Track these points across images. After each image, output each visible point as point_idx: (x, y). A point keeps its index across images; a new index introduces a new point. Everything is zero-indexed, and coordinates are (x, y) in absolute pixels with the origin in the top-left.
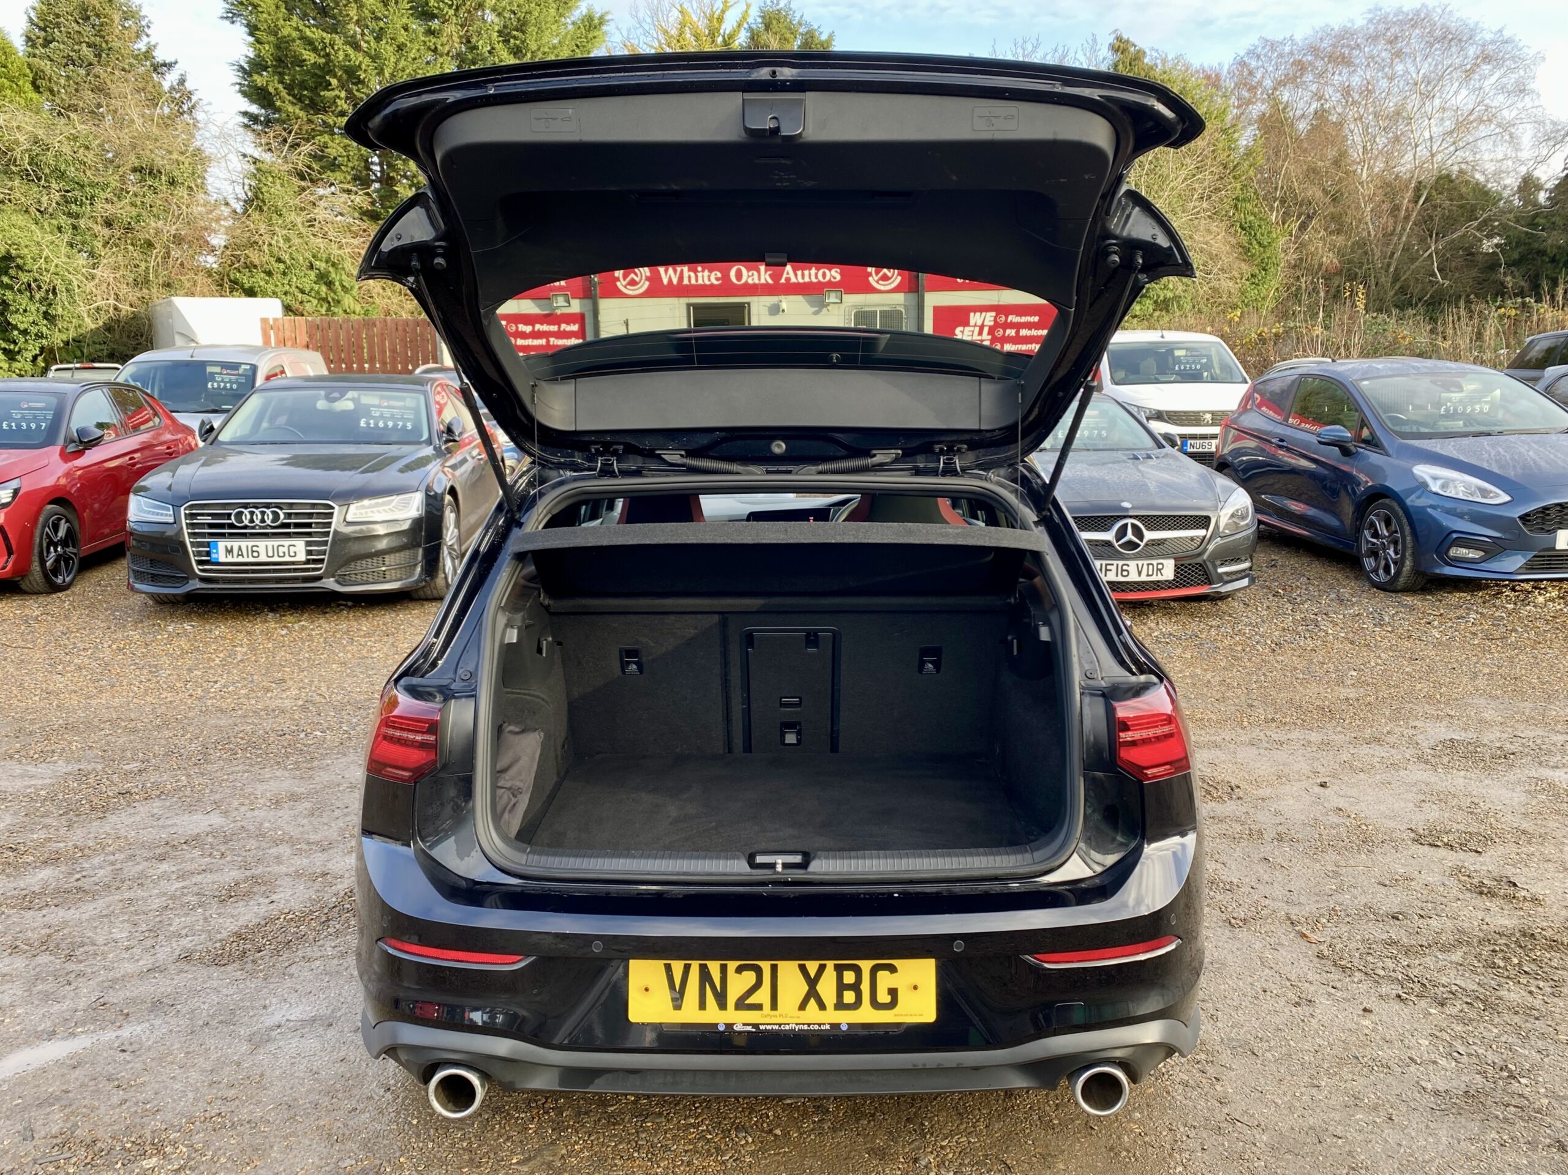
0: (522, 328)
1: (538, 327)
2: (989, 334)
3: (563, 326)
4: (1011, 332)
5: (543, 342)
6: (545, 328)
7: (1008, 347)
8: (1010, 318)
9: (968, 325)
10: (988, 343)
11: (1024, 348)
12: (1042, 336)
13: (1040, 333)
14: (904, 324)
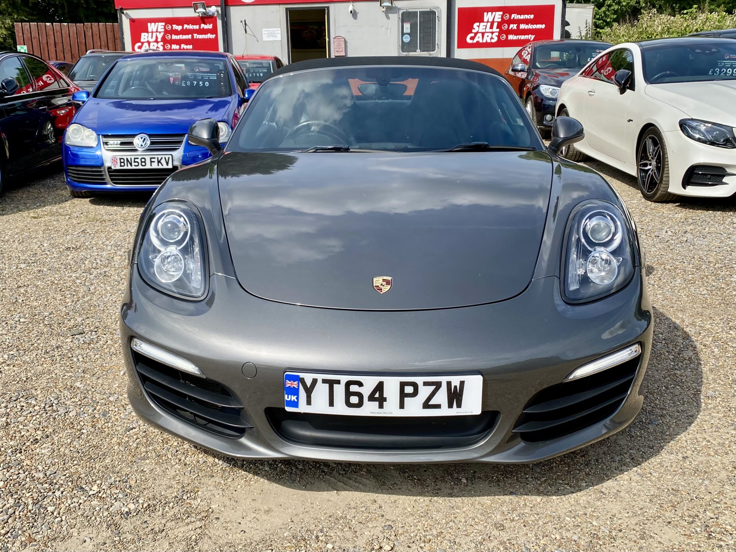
0: (175, 27)
1: (186, 26)
2: (497, 28)
3: (203, 26)
4: (513, 26)
5: (190, 37)
6: (191, 27)
7: (511, 37)
8: (513, 16)
9: (483, 22)
10: (497, 34)
11: (523, 37)
12: (536, 29)
13: (535, 26)
14: (437, 21)
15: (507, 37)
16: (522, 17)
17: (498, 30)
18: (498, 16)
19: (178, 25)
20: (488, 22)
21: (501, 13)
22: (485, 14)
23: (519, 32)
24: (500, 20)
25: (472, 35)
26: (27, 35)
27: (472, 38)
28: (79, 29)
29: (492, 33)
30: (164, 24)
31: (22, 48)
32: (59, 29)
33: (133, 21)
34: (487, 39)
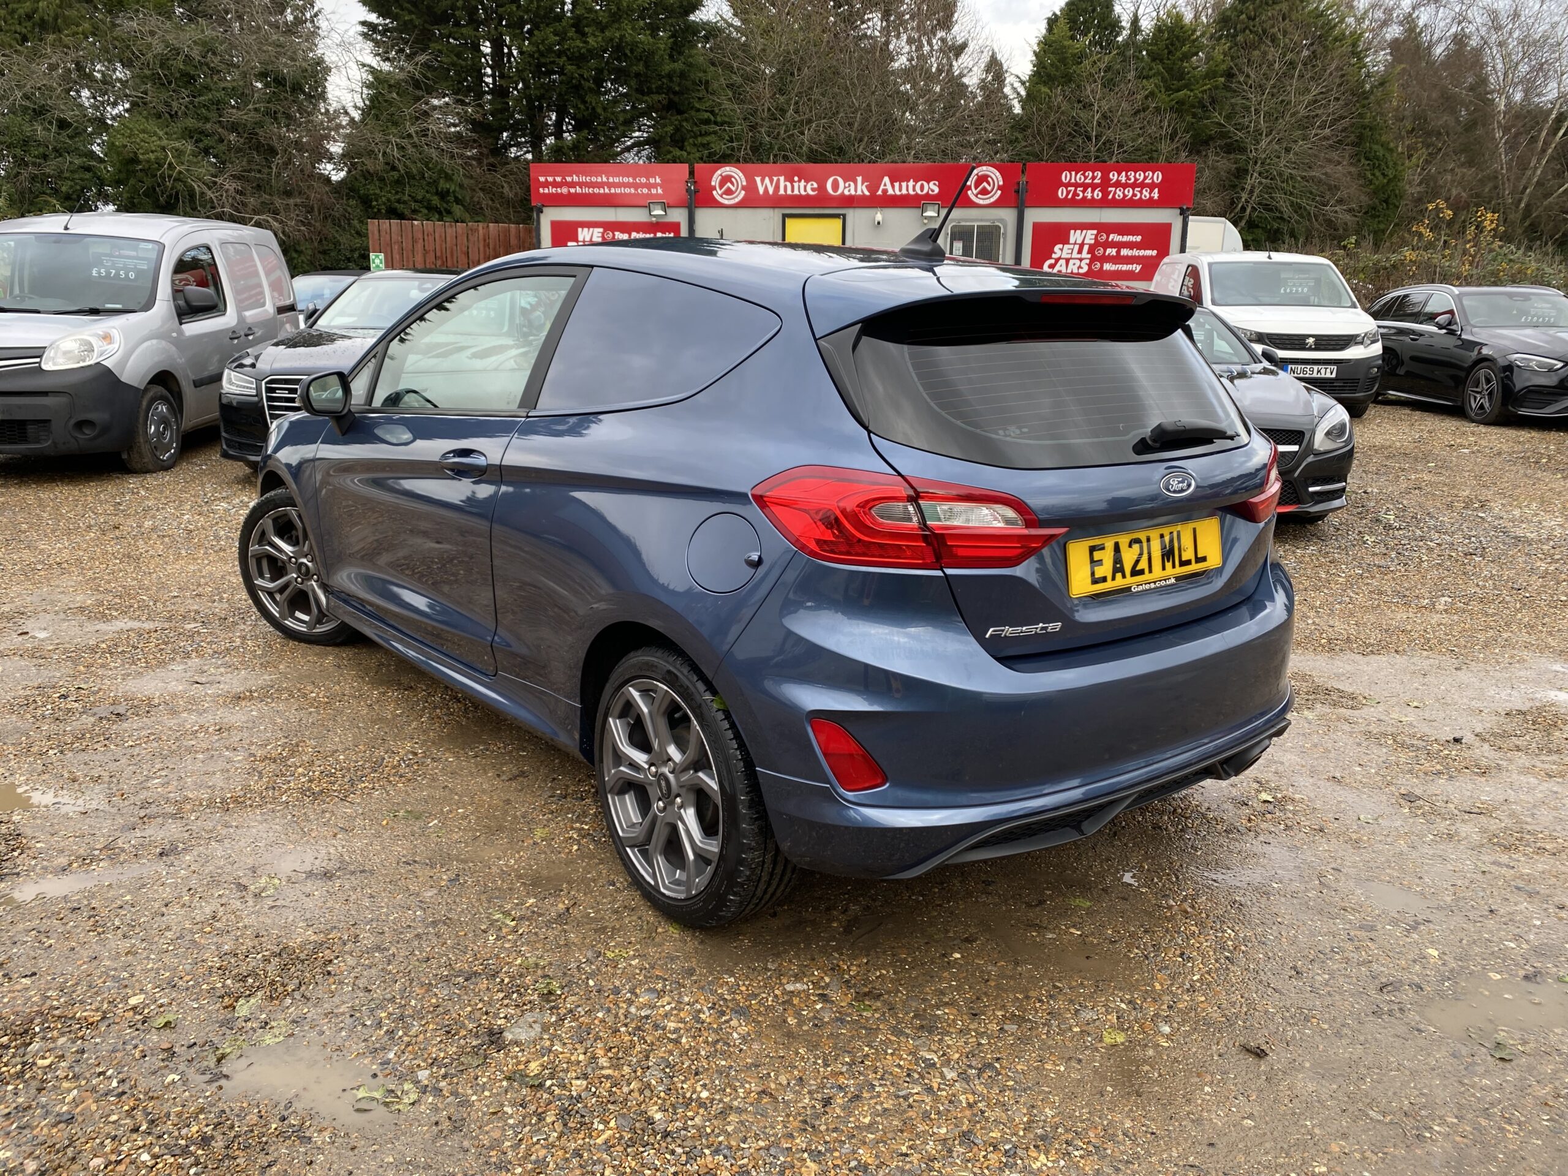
0: (618, 235)
1: (634, 234)
2: (1088, 253)
3: (659, 235)
4: (1112, 252)
7: (1107, 267)
8: (1111, 237)
9: (1068, 243)
10: (1088, 261)
11: (1125, 267)
12: (1144, 257)
13: (1142, 253)
14: (1002, 240)
15: (1102, 266)
16: (1126, 238)
17: (1089, 256)
18: (1090, 236)
19: (623, 232)
20: (1075, 243)
21: (1095, 232)
22: (1072, 232)
23: (1118, 259)
24: (1093, 242)
25: (1052, 261)
26: (385, 238)
27: (1052, 266)
28: (460, 231)
29: (1081, 260)
30: (601, 230)
31: (377, 257)
32: (431, 230)
33: (556, 226)
34: (1073, 267)
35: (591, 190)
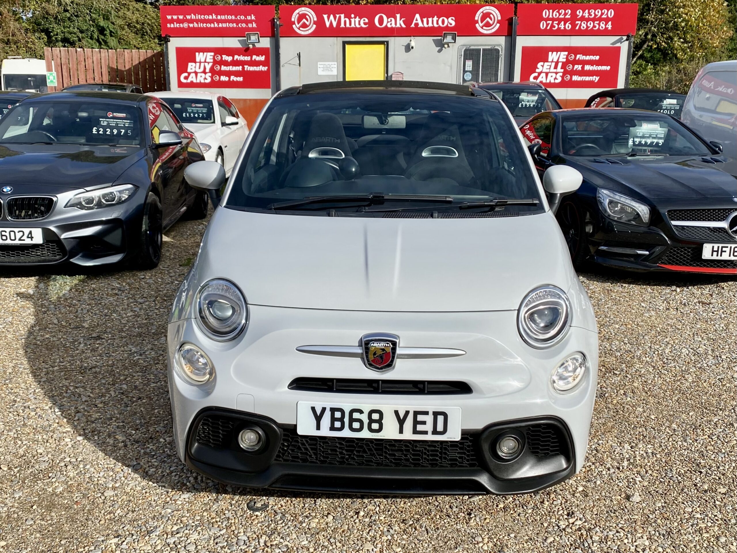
0: (225, 58)
1: (236, 57)
3: (254, 57)
4: (578, 67)
5: (240, 68)
6: (242, 58)
7: (575, 78)
8: (578, 56)
9: (548, 62)
10: (561, 74)
11: (587, 79)
12: (600, 70)
14: (500, 59)
15: (571, 78)
16: (588, 58)
17: (562, 70)
18: (563, 56)
19: (228, 55)
20: (552, 62)
21: (566, 53)
22: (550, 53)
23: (583, 73)
24: (565, 60)
25: (536, 74)
26: (57, 61)
27: (536, 78)
28: (111, 56)
29: (556, 73)
30: (213, 54)
31: (51, 74)
32: (90, 54)
33: (180, 51)
34: (551, 79)
35: (205, 25)
